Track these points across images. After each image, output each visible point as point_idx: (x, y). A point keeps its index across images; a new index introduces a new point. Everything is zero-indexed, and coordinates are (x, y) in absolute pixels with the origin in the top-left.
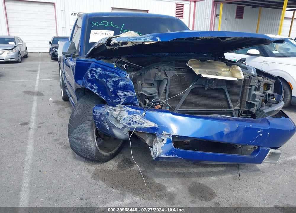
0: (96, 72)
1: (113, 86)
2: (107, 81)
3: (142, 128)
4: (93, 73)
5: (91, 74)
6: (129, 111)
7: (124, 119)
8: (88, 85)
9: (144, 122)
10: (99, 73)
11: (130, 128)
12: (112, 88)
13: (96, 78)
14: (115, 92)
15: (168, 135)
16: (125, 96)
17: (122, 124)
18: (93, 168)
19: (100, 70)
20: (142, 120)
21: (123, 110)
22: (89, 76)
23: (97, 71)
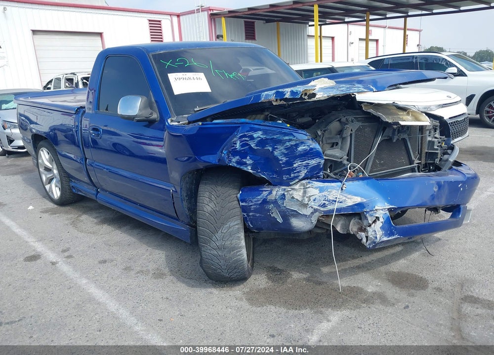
0: (252, 138)
1: (285, 155)
2: (274, 149)
3: (344, 208)
4: (246, 140)
5: (241, 142)
6: (319, 187)
7: (314, 200)
8: (234, 160)
9: (345, 198)
10: (259, 139)
11: (323, 211)
12: (283, 158)
13: (251, 147)
14: (289, 163)
15: (382, 210)
16: (306, 166)
17: (312, 208)
18: (238, 291)
19: (261, 135)
20: (341, 197)
21: (309, 187)
22: (238, 146)
23: (255, 136)
